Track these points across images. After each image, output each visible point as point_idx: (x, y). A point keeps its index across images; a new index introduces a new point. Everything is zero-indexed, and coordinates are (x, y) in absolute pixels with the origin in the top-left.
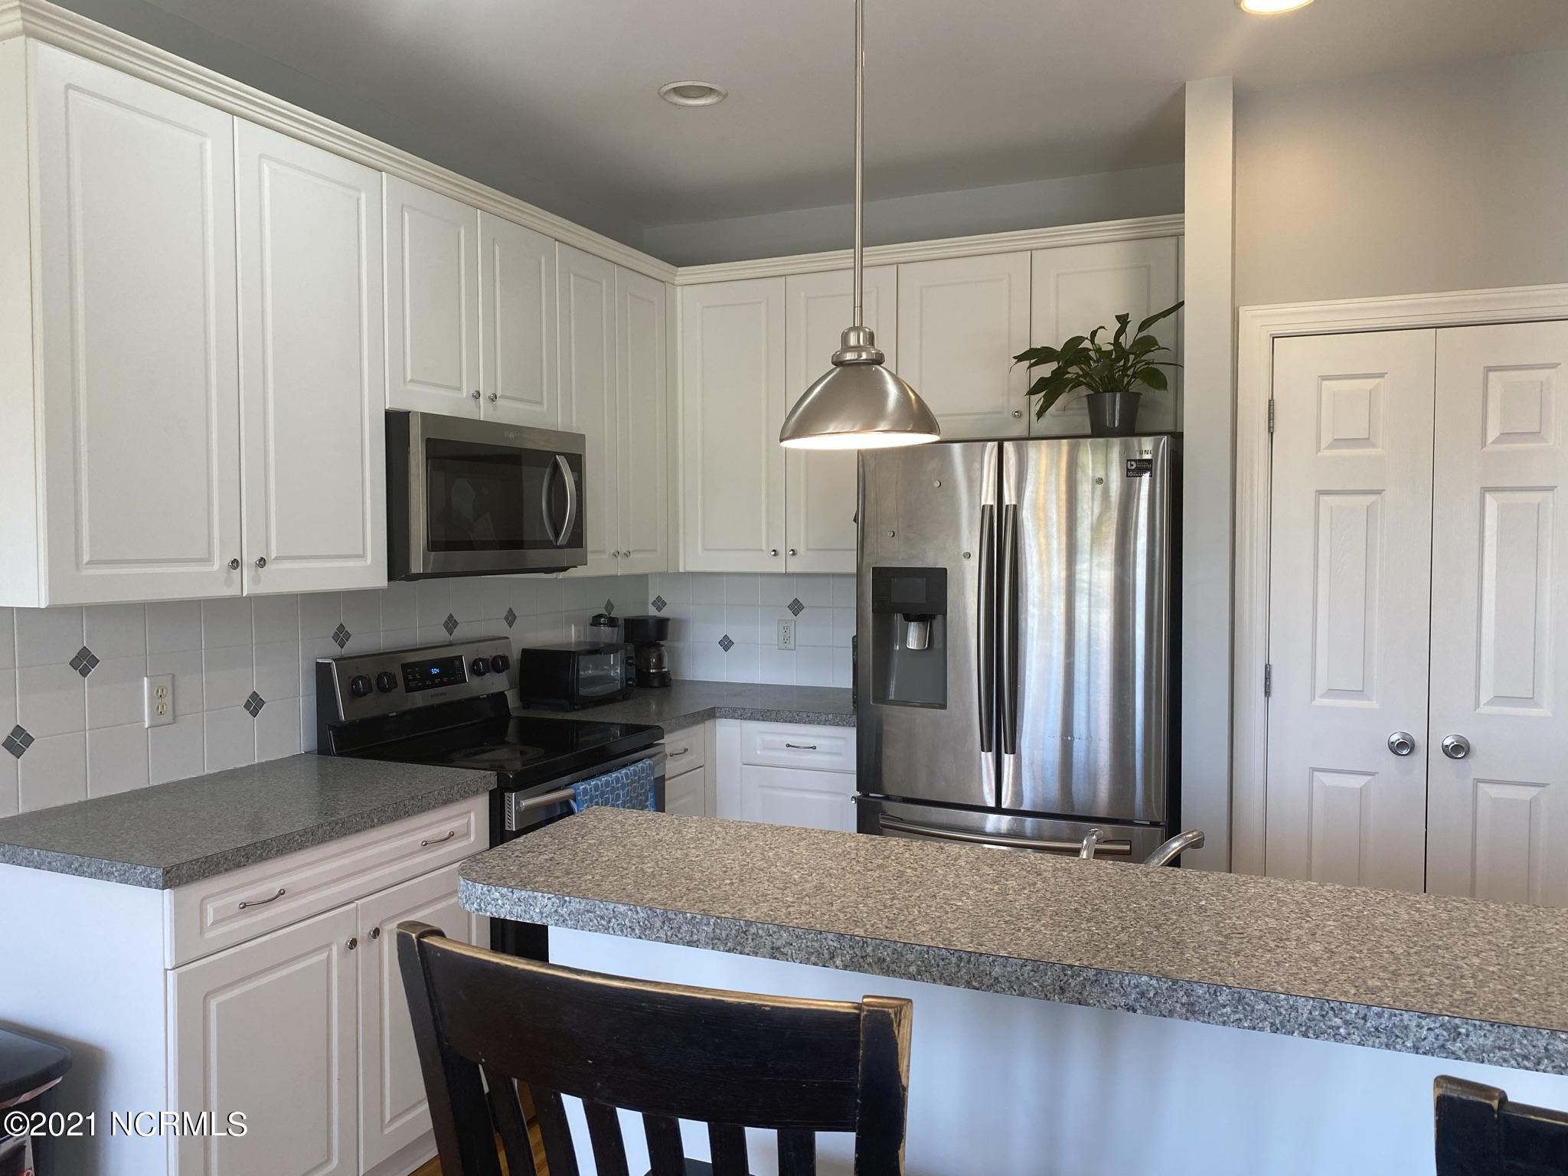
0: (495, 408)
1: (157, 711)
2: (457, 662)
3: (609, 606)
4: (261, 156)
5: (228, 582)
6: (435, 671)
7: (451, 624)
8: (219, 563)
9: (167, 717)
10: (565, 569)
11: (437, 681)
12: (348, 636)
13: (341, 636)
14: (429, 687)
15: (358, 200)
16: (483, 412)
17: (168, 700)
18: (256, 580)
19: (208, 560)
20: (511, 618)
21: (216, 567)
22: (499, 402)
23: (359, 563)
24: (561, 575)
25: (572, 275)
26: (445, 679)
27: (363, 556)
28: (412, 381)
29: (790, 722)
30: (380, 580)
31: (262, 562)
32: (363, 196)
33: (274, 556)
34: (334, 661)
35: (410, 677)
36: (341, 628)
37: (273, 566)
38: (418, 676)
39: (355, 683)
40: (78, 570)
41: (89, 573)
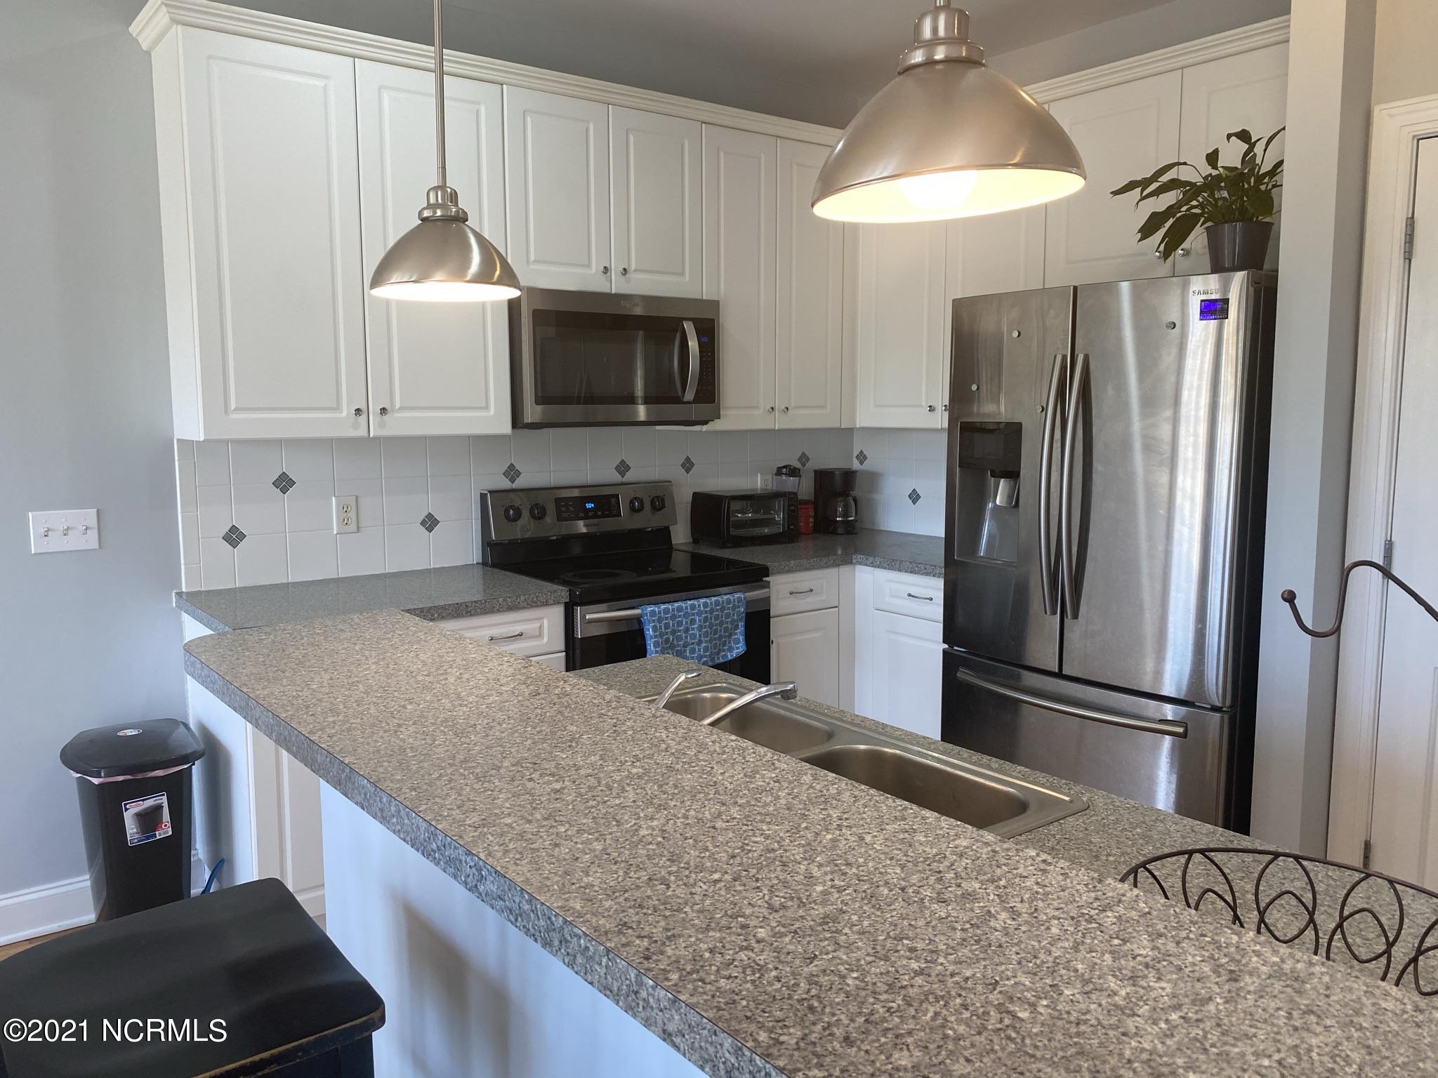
0: (628, 281)
1: (344, 522)
2: (613, 500)
3: (804, 458)
4: (382, 88)
5: (356, 426)
6: (589, 506)
7: (623, 468)
8: (346, 411)
9: (353, 527)
10: (705, 423)
11: (590, 514)
12: (518, 474)
13: (512, 473)
14: (581, 518)
15: (478, 114)
16: (616, 286)
17: (353, 515)
18: (382, 425)
19: (338, 408)
20: (688, 465)
21: (345, 414)
22: (632, 276)
23: (484, 413)
24: (705, 428)
25: (722, 154)
26: (599, 513)
27: (487, 408)
28: (534, 261)
29: (911, 572)
30: (505, 427)
31: (383, 411)
32: (483, 109)
33: (398, 406)
34: (490, 492)
35: (563, 509)
36: (512, 467)
37: (397, 415)
38: (571, 509)
39: (507, 511)
40: (226, 411)
41: (234, 416)
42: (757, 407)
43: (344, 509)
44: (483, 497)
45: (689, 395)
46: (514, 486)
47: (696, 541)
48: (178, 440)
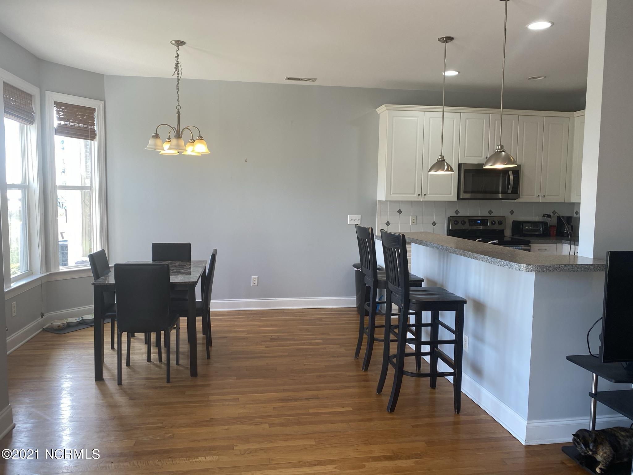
1: (413, 222)
2: (486, 221)
3: (554, 212)
4: (430, 118)
5: (418, 198)
6: (479, 222)
7: (490, 212)
8: (416, 194)
9: (415, 223)
11: (479, 224)
12: (459, 212)
13: (457, 212)
14: (476, 225)
15: (454, 121)
17: (415, 221)
18: (424, 198)
19: (414, 194)
20: (512, 212)
21: (416, 195)
23: (450, 196)
25: (525, 122)
26: (481, 224)
27: (451, 194)
28: (467, 156)
30: (456, 199)
31: (425, 195)
32: (455, 119)
33: (428, 193)
34: (450, 216)
35: (471, 222)
36: (457, 210)
37: (428, 196)
38: (473, 222)
39: (455, 222)
40: (390, 194)
41: (392, 195)
42: (534, 195)
43: (413, 219)
44: (449, 218)
45: (510, 191)
46: (457, 215)
47: (513, 235)
48: (378, 201)
